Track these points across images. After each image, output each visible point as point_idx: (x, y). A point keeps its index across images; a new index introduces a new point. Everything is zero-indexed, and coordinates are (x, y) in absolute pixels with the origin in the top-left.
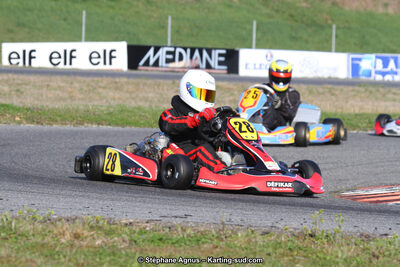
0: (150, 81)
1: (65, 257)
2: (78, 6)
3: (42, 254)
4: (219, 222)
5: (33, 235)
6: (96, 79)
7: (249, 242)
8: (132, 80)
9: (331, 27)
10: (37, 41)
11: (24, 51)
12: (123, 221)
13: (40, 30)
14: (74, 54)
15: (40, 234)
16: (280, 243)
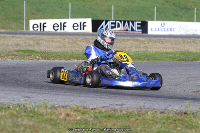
1: (62, 125)
2: (67, 1)
3: (50, 124)
4: (139, 107)
5: (46, 115)
6: (76, 37)
7: (154, 117)
8: (94, 37)
10: (47, 19)
11: (41, 24)
12: (91, 107)
13: (48, 13)
14: (65, 25)
15: (49, 114)
16: (169, 117)
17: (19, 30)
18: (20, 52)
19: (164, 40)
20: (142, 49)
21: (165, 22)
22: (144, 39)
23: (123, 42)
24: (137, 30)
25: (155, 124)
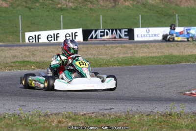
0: (93, 46)
2: (59, 13)
4: (126, 111)
5: (39, 123)
7: (140, 120)
8: (85, 46)
9: (175, 15)
10: (41, 30)
11: (35, 36)
12: (81, 113)
13: (42, 25)
14: (58, 35)
15: (42, 122)
16: (155, 120)
17: (16, 43)
18: (17, 64)
19: (150, 45)
20: (130, 55)
21: (150, 29)
22: (130, 45)
23: (112, 49)
24: (124, 37)
25: (142, 126)
